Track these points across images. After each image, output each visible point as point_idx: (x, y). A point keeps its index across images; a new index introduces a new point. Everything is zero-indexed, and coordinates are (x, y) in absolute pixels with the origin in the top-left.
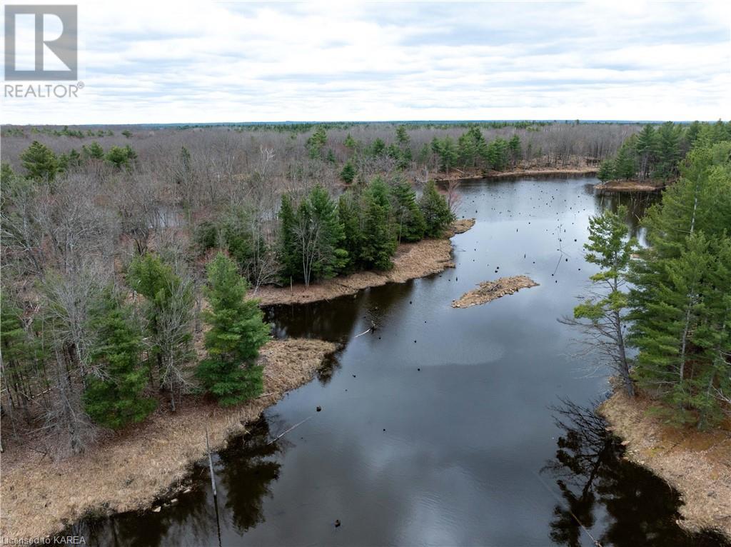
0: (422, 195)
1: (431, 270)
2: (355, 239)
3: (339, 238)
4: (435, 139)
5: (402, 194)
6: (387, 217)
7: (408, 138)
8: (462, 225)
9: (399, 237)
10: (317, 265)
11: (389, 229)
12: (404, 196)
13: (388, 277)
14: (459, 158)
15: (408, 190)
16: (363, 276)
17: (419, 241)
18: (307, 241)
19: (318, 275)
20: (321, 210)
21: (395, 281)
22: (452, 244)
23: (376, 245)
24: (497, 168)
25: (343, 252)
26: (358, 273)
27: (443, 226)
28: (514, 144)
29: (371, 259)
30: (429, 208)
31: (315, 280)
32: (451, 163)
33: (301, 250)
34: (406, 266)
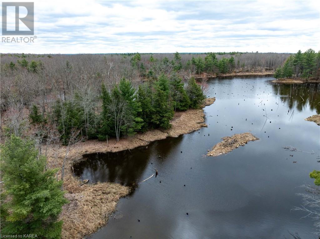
0: (188, 85)
1: (193, 129)
2: (148, 111)
3: (137, 111)
4: (193, 58)
5: (177, 84)
6: (168, 97)
7: (180, 57)
8: (209, 101)
9: (174, 108)
10: (124, 127)
11: (169, 104)
12: (178, 86)
13: (168, 133)
14: (205, 67)
15: (180, 82)
16: (153, 133)
17: (186, 110)
18: (117, 113)
19: (125, 134)
20: (126, 93)
21: (172, 136)
22: (204, 112)
23: (160, 114)
24: (223, 72)
25: (139, 119)
26: (150, 131)
27: (199, 102)
28: (231, 61)
29: (158, 122)
30: (191, 92)
31: (123, 136)
32: (201, 70)
33: (114, 118)
34: (179, 126)
